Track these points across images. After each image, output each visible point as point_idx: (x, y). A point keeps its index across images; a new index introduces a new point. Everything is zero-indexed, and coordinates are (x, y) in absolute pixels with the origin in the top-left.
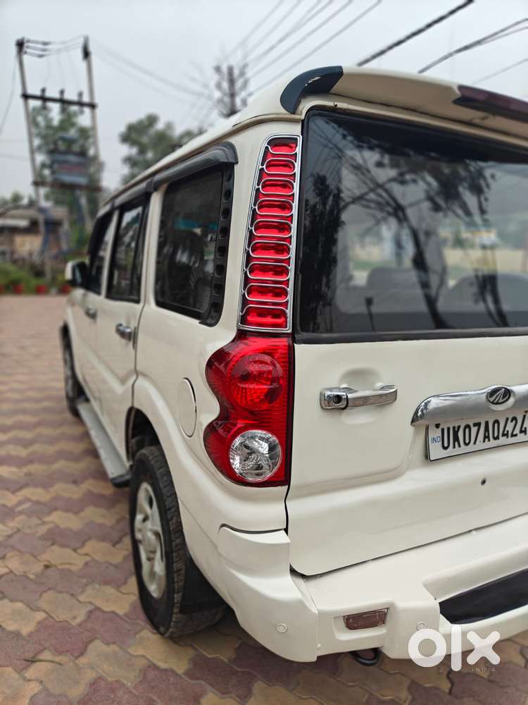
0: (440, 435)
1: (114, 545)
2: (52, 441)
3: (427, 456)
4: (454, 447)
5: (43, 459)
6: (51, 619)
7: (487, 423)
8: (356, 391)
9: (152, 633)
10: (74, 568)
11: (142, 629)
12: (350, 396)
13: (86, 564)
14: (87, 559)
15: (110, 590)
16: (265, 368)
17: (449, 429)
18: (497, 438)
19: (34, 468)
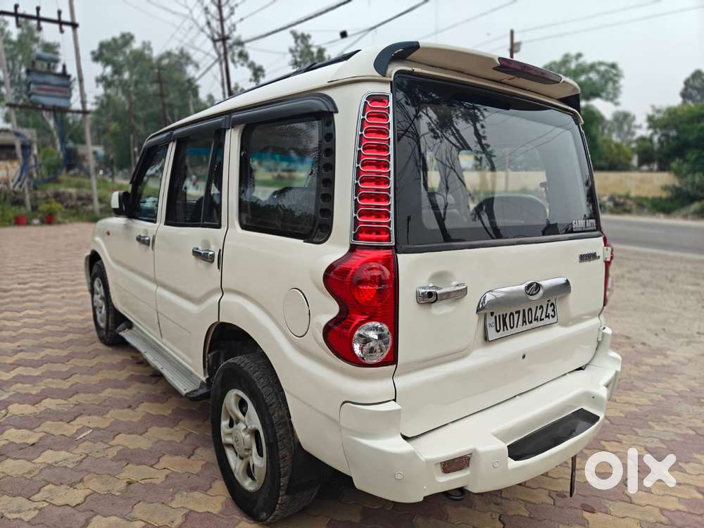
0: (494, 321)
1: (189, 458)
2: (92, 371)
3: (486, 338)
4: (504, 330)
5: (87, 389)
6: (150, 526)
7: (524, 311)
8: (441, 288)
9: (251, 523)
10: (157, 482)
11: (240, 522)
12: (438, 292)
13: (167, 476)
14: (167, 472)
15: (198, 495)
16: (376, 273)
17: (499, 316)
18: (531, 322)
19: (81, 398)
